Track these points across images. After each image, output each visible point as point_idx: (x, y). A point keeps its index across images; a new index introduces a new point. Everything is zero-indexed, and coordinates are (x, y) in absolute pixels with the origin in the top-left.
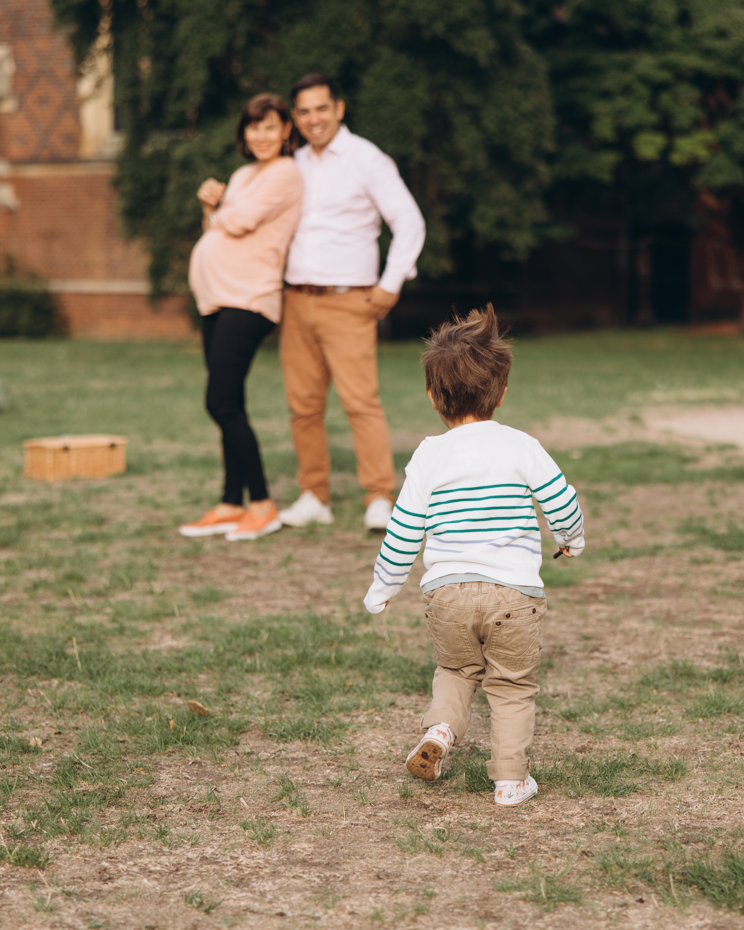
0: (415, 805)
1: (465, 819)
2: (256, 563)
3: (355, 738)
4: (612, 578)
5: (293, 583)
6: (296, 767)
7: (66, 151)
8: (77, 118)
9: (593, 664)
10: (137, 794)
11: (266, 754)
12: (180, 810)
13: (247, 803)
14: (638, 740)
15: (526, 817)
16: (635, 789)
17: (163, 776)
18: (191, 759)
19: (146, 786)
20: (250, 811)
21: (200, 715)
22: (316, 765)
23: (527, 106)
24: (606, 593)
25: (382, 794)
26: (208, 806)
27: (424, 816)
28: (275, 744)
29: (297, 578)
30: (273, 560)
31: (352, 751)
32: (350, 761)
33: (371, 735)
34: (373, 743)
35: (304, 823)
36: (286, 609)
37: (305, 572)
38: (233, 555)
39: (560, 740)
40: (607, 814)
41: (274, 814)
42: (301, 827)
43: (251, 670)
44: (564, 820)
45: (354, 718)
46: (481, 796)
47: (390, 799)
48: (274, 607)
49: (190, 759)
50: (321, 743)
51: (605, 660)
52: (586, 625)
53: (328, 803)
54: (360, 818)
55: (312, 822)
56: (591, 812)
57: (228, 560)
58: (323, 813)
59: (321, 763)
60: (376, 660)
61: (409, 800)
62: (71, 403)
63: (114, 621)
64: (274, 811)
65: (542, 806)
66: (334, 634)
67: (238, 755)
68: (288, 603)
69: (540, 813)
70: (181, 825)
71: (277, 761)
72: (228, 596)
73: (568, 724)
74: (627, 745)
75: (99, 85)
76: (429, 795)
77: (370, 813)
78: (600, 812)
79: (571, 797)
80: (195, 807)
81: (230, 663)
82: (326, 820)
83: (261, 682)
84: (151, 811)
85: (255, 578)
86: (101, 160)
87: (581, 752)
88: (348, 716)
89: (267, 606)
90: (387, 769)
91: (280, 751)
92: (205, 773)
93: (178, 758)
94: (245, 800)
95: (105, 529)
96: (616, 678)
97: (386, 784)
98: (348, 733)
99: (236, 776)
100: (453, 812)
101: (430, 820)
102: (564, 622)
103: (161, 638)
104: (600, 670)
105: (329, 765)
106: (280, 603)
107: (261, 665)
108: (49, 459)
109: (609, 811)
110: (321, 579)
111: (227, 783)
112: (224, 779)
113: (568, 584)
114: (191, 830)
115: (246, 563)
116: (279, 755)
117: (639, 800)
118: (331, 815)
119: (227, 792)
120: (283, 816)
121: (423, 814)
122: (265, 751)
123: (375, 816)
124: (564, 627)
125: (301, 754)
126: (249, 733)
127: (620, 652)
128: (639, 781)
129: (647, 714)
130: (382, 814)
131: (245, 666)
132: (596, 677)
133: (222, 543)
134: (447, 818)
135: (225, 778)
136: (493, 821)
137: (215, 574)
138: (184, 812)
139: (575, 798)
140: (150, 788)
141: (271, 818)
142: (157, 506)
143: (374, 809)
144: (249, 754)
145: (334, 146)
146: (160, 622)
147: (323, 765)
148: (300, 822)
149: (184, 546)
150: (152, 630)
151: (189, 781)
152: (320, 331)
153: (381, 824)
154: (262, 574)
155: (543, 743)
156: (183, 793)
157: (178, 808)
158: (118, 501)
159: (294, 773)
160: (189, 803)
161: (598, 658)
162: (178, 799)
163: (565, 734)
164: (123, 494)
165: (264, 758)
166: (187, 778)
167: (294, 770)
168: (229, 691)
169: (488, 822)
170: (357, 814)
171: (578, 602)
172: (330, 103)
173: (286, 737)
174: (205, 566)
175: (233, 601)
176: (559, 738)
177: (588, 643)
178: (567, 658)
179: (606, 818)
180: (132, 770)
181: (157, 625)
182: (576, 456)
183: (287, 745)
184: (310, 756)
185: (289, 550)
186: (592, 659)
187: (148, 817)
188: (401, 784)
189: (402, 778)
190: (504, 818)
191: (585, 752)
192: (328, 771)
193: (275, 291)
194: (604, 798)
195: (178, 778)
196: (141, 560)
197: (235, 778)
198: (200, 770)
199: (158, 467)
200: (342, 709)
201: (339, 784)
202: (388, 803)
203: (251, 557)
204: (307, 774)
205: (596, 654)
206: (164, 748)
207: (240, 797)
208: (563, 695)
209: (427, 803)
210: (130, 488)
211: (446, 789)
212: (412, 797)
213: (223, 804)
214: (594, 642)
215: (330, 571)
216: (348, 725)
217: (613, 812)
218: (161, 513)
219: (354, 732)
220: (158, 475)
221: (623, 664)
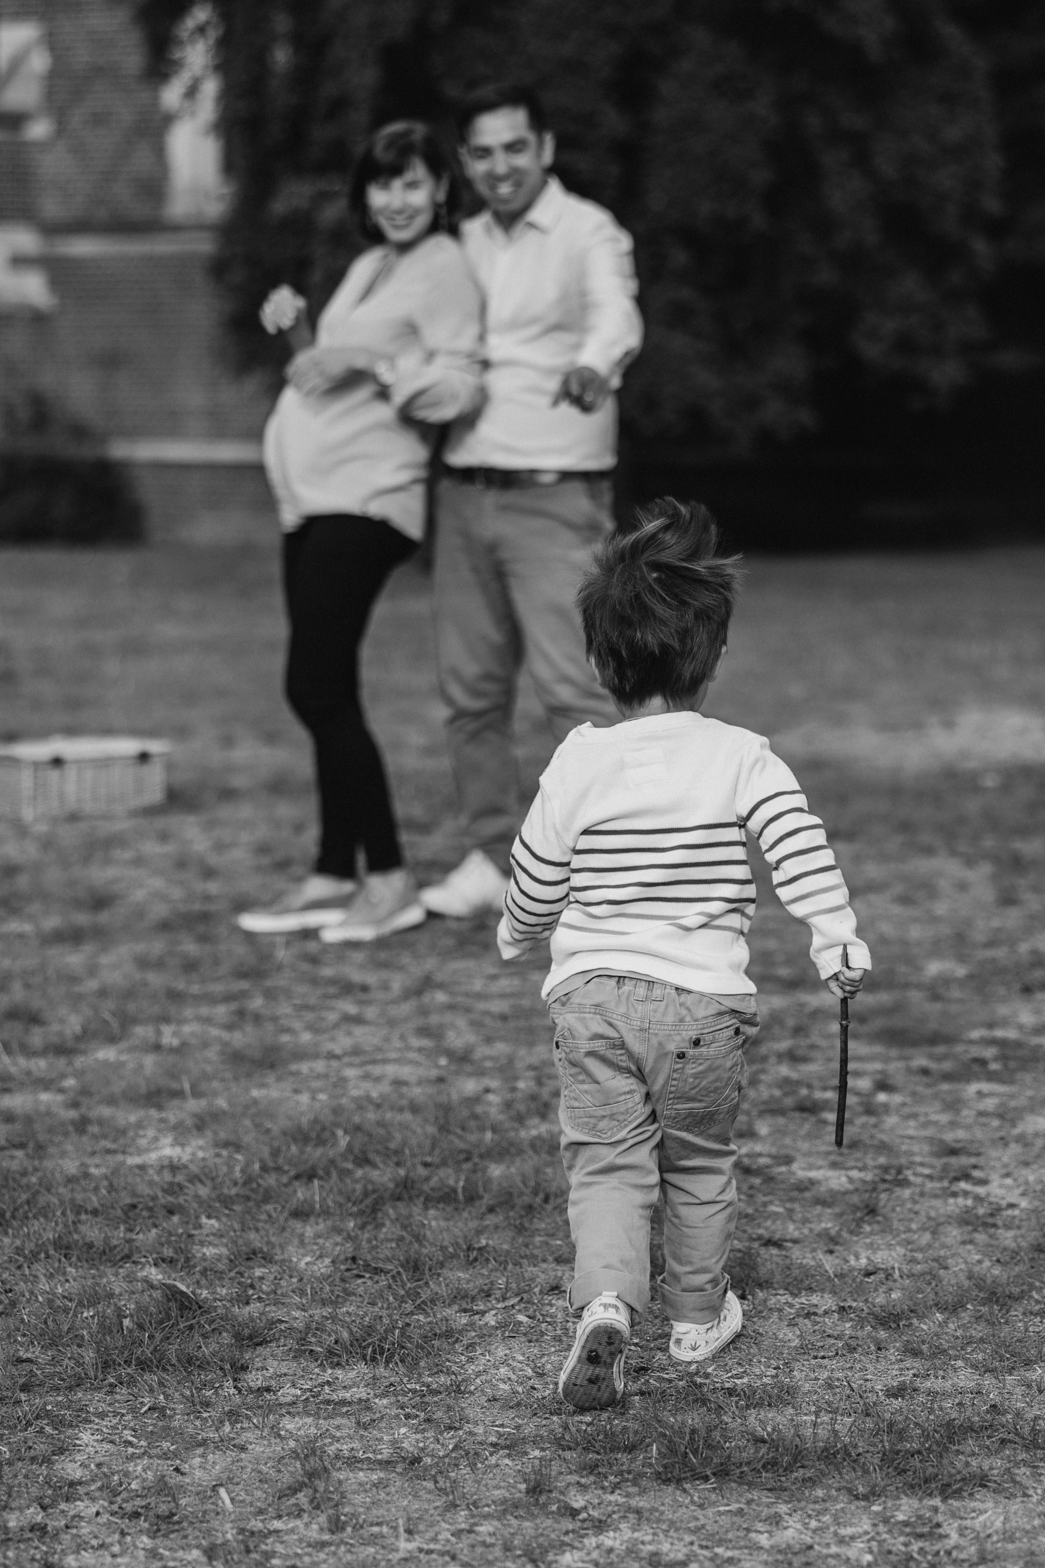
0: (554, 1508)
1: (643, 1543)
2: (365, 988)
3: (471, 1360)
4: (1020, 1027)
5: (424, 1031)
6: (344, 1421)
7: (139, 210)
8: (160, 151)
9: (955, 1205)
10: (26, 1477)
11: (293, 1391)
12: (98, 1514)
13: (232, 1500)
14: (1011, 1370)
15: (764, 1540)
16: (983, 1481)
17: (86, 1437)
18: (148, 1401)
19: (47, 1461)
20: (233, 1517)
21: (182, 1307)
22: (382, 1418)
23: (953, 134)
24: (1003, 1058)
25: (495, 1482)
26: (153, 1505)
27: (567, 1533)
28: (317, 1370)
29: (434, 1019)
30: (398, 982)
31: (458, 1390)
32: (449, 1408)
33: (501, 1352)
34: (503, 1370)
35: (331, 1544)
36: (398, 1083)
37: (451, 1007)
38: (327, 972)
39: (861, 1370)
40: (920, 1536)
41: (277, 1524)
42: (322, 1556)
43: (301, 1213)
44: (834, 1549)
45: (477, 1317)
46: (684, 1491)
47: (507, 1495)
48: (378, 1080)
49: (146, 1400)
50: (402, 1369)
51: (978, 1199)
52: (953, 1125)
53: (388, 1502)
54: (440, 1537)
55: (347, 1543)
56: (890, 1532)
57: (315, 982)
58: (372, 1525)
59: (394, 1411)
60: (541, 1196)
61: (543, 1499)
62: (112, 667)
63: (75, 1105)
64: (279, 1517)
65: (797, 1516)
66: (472, 1138)
67: (240, 1391)
68: (406, 1072)
69: (790, 1533)
70: (93, 1547)
71: (312, 1408)
72: (300, 1055)
73: (882, 1334)
74: (988, 1381)
75: (192, 92)
76: (583, 1488)
77: (463, 1526)
78: (908, 1530)
79: (857, 1497)
80: (129, 1507)
81: (267, 1197)
82: (373, 1540)
83: (318, 1236)
84: (42, 1514)
85: (358, 1020)
86: (198, 226)
87: (895, 1396)
88: (465, 1311)
89: (366, 1077)
90: (518, 1427)
91: (322, 1385)
92: (167, 1432)
93: (126, 1398)
94: (228, 1493)
95: (104, 917)
96: (991, 1236)
97: (507, 1461)
98: (459, 1348)
99: (222, 1441)
100: (622, 1526)
101: (576, 1544)
102: (914, 1116)
103: (156, 1139)
104: (966, 1220)
105: (408, 1416)
106: (391, 1070)
107: (323, 1200)
108: (26, 780)
109: (926, 1529)
110: (476, 1025)
111: (203, 1456)
112: (200, 1445)
113: (935, 1039)
114: (109, 1559)
115: (347, 988)
116: (319, 1394)
117: (990, 1505)
118: (385, 1529)
119: (198, 1474)
120: (292, 1531)
121: (564, 1529)
122: (294, 1385)
123: (470, 1531)
124: (911, 1129)
125: (361, 1393)
126: (273, 1344)
127: (1009, 1181)
128: (995, 1465)
129: (1036, 1315)
130: (485, 1528)
131: (293, 1204)
132: (954, 1234)
133: (311, 947)
134: (609, 1539)
135: (204, 1443)
136: (695, 1548)
137: (284, 1009)
138: (104, 1518)
139: (865, 1498)
140: (53, 1464)
141: (271, 1532)
142: (209, 873)
143: (473, 1516)
144: (260, 1391)
145: (538, 214)
146: (160, 1107)
147: (397, 1416)
148: (323, 1545)
149: (241, 950)
150: (139, 1125)
151: (130, 1450)
152: (504, 554)
153: (479, 1550)
154: (371, 1012)
155: (826, 1374)
156: (113, 1474)
157: (94, 1510)
158: (139, 862)
159: (338, 1434)
160: (119, 1499)
161: (966, 1194)
162: (100, 1489)
163: (873, 1357)
164: (151, 848)
165: (289, 1399)
166: (130, 1443)
167: (338, 1428)
168: (252, 1255)
169: (685, 1550)
170: (436, 1529)
171: (947, 1077)
172: (531, 137)
173: (340, 1356)
174: (270, 995)
175: (304, 1067)
176: (858, 1366)
177: (953, 1161)
178: (907, 1193)
179: (915, 1546)
180: (29, 1424)
181: (153, 1113)
182: (990, 781)
183: (339, 1373)
184: (376, 1396)
185: (430, 964)
186: (955, 1195)
187: (32, 1530)
188: (537, 1462)
189: (543, 1450)
190: (720, 1543)
191: (903, 1398)
192: (403, 1430)
193: (415, 481)
194: (920, 1500)
195: (112, 1442)
196: (155, 979)
197: (222, 1445)
198: (160, 1423)
199: (228, 794)
200: (459, 1296)
201: (416, 1460)
202: (502, 1503)
203: (357, 976)
204: (362, 1436)
205: (963, 1185)
206: (101, 1377)
207: (221, 1485)
208: (885, 1270)
209: (576, 1505)
210: (164, 837)
211: (621, 1473)
212: (550, 1491)
213: (183, 1502)
214: (965, 1161)
215: (498, 1006)
216: (460, 1332)
217: (934, 1532)
218: (213, 887)
219: (471, 1346)
220: (225, 812)
221: (1012, 1206)
